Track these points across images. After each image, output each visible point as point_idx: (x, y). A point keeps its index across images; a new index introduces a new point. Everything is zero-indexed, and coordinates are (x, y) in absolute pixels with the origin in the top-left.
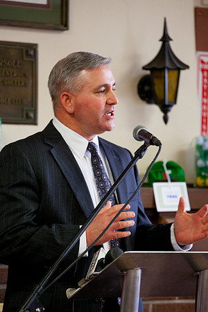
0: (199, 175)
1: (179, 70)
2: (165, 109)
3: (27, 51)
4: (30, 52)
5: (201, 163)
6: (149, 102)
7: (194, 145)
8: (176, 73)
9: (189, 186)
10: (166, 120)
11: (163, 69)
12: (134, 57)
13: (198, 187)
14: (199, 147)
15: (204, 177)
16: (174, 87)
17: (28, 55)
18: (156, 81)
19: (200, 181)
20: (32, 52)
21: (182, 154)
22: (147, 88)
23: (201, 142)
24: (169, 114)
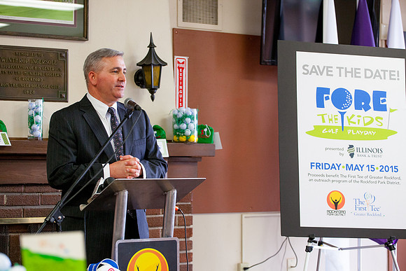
0: (175, 134)
1: (161, 66)
2: (152, 91)
3: (61, 54)
4: (63, 54)
5: (176, 126)
6: (142, 87)
7: (172, 115)
8: (159, 68)
9: (168, 141)
10: (153, 99)
11: (150, 65)
12: (132, 58)
13: (174, 142)
14: (175, 116)
15: (178, 136)
16: (158, 77)
17: (61, 56)
18: (146, 73)
19: (175, 138)
20: (64, 55)
21: (164, 121)
22: (140, 78)
23: (176, 113)
24: (155, 94)
